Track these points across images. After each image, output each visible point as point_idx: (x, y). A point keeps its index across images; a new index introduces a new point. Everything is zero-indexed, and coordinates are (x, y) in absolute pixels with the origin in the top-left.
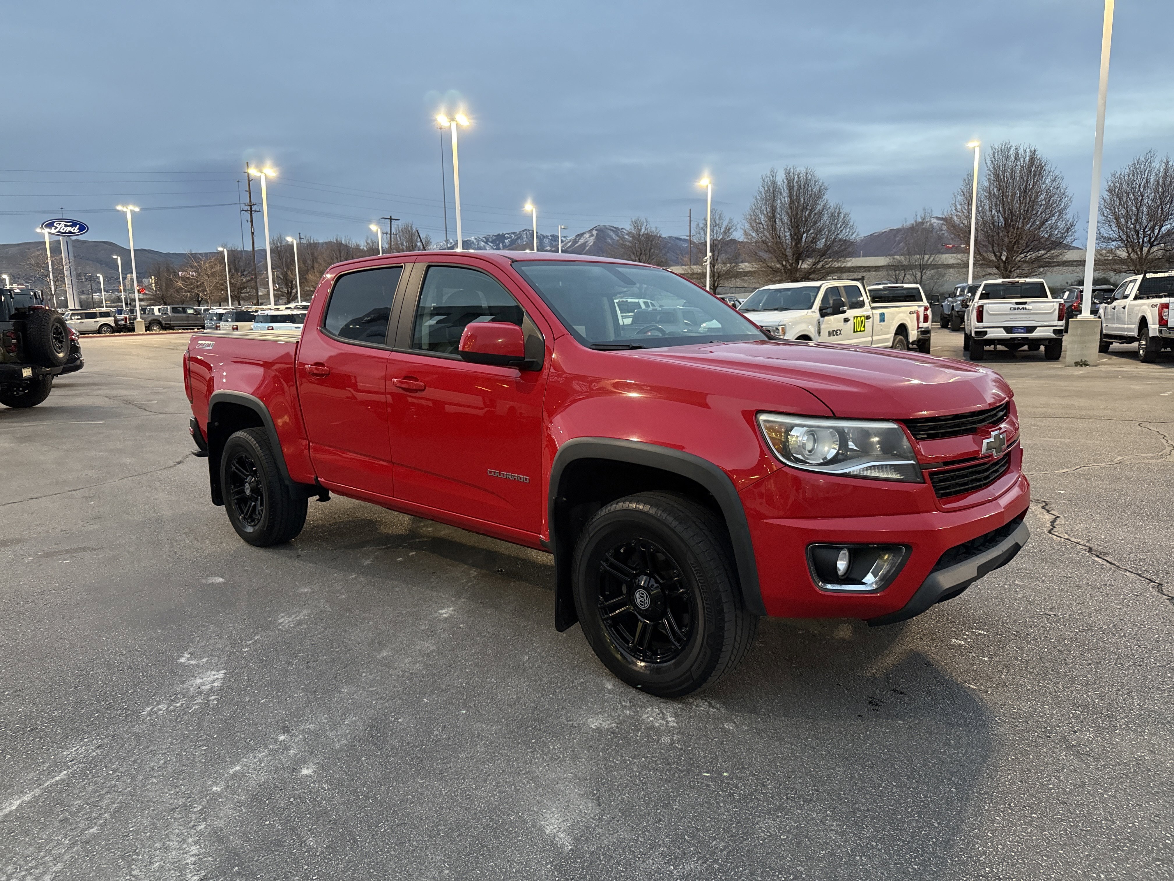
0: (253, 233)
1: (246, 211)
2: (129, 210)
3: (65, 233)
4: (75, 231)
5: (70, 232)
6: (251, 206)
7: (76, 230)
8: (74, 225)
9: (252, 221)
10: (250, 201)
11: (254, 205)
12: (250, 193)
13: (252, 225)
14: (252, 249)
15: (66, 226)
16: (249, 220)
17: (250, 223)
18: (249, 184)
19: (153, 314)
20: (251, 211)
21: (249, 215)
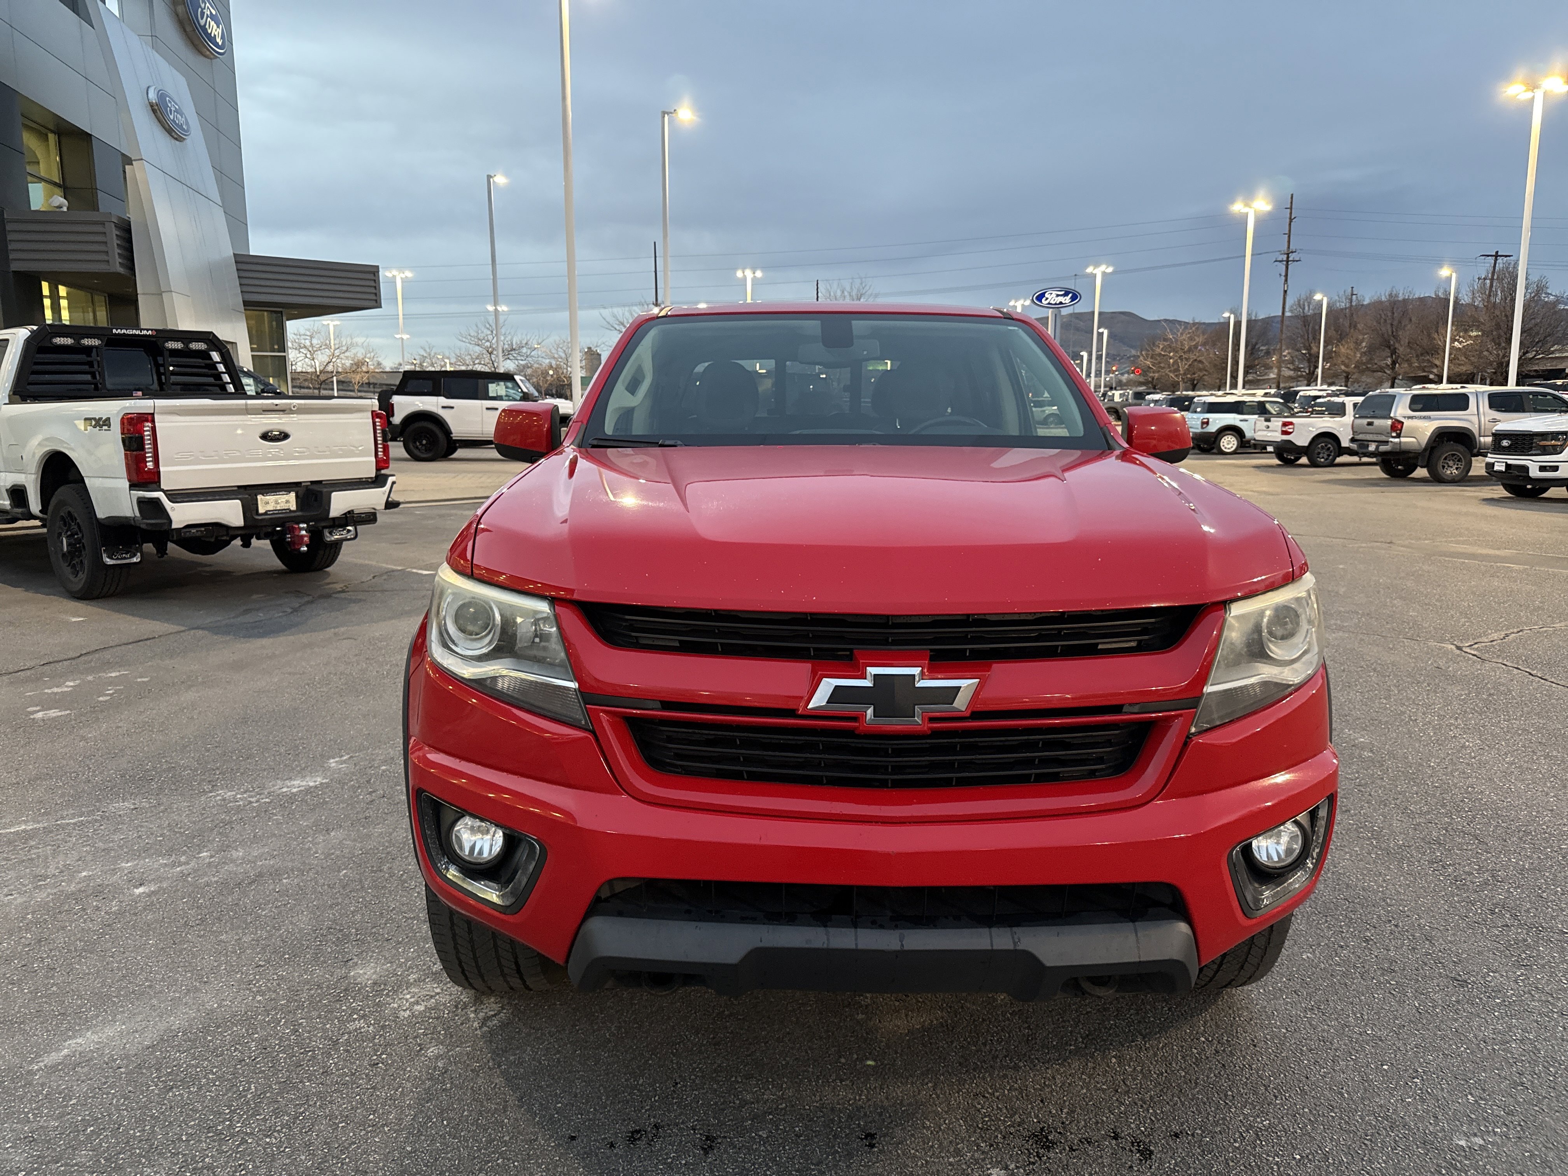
0: (1285, 292)
1: (1280, 261)
2: (1099, 271)
3: (1056, 304)
4: (1067, 301)
5: (1061, 303)
6: (1288, 254)
7: (1066, 299)
8: (1066, 294)
9: (1286, 276)
10: (1289, 247)
11: (1292, 252)
12: (1289, 237)
13: (1286, 280)
14: (1280, 314)
15: (1058, 295)
16: (1284, 274)
17: (1283, 278)
18: (1290, 224)
19: (1113, 400)
20: (1287, 261)
21: (1284, 267)
